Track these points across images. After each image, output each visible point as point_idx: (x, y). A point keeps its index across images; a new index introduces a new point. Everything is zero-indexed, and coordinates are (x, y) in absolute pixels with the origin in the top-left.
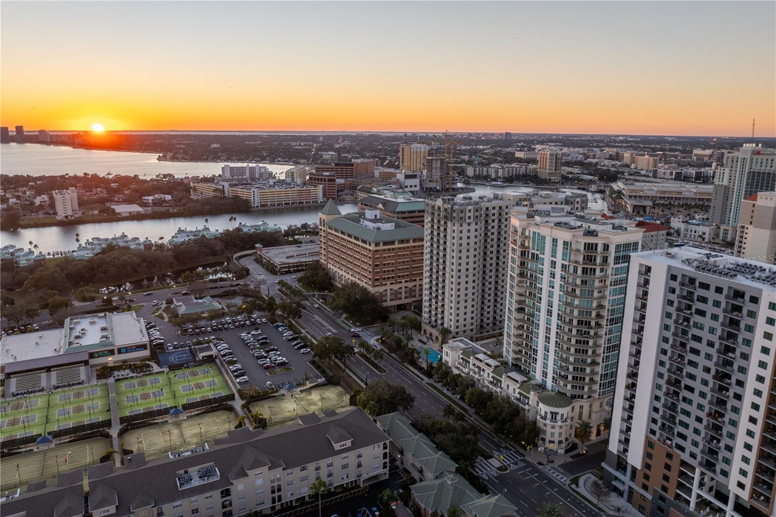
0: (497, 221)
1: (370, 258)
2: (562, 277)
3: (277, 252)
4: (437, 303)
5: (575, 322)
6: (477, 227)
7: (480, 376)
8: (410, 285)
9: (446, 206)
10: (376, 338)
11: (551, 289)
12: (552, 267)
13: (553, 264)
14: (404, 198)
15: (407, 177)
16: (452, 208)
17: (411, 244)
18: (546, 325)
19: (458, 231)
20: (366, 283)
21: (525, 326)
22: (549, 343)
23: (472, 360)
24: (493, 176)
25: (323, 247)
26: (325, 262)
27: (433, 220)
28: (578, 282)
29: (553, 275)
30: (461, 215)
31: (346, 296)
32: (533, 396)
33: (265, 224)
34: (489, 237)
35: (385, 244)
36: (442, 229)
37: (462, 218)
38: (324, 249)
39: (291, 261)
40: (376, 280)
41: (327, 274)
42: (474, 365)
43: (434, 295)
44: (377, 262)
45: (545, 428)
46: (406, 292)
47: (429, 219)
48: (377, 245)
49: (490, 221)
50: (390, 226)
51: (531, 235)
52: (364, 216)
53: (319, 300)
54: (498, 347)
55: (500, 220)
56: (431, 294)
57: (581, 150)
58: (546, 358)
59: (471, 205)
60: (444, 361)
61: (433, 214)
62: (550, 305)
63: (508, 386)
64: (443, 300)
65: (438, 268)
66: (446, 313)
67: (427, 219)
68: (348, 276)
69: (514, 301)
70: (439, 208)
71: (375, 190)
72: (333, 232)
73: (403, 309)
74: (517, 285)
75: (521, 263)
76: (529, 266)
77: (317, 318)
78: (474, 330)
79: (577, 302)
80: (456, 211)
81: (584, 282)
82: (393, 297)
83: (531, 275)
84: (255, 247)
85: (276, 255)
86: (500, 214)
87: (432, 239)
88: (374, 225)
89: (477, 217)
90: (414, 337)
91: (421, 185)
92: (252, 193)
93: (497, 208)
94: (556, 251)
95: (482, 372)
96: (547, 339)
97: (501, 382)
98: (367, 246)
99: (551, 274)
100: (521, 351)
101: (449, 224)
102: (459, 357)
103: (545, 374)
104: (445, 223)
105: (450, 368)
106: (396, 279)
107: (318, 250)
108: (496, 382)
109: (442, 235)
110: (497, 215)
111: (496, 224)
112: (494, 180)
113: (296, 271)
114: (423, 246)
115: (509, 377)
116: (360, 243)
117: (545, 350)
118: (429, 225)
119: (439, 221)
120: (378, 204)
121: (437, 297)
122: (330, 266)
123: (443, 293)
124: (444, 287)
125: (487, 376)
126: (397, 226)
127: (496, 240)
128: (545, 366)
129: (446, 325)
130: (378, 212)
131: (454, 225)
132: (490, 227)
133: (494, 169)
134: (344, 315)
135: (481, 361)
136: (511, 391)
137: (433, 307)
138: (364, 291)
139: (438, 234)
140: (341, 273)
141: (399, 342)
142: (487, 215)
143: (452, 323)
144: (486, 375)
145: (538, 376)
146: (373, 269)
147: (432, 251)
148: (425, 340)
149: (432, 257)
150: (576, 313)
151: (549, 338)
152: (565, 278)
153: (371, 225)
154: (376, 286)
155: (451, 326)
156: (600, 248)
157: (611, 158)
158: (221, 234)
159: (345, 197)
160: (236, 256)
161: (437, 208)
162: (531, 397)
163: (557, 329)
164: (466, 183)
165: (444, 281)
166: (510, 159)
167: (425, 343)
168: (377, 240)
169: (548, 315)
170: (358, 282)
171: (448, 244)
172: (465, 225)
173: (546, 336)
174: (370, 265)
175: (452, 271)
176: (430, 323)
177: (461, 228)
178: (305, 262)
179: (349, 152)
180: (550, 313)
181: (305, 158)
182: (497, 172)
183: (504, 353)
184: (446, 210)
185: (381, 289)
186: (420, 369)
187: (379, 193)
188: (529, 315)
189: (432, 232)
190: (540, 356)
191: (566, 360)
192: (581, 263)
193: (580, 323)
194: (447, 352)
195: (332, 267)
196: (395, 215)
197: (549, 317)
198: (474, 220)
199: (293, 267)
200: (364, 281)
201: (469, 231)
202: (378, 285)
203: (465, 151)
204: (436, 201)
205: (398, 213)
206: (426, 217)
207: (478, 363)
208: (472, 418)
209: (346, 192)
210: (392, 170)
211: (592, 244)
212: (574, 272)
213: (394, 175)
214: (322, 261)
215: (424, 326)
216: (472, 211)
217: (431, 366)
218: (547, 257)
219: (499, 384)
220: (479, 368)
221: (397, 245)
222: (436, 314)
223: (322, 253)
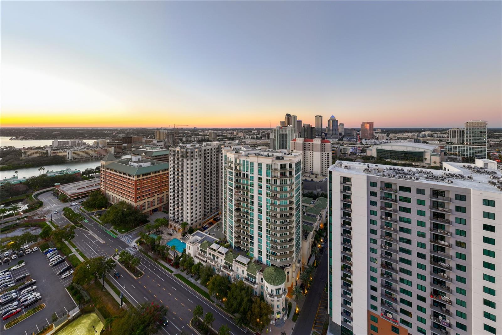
0: (210, 156)
1: (133, 185)
2: (267, 188)
3: (72, 187)
4: (178, 207)
5: (278, 216)
6: (201, 160)
7: (216, 262)
8: (160, 196)
9: (182, 150)
10: (136, 240)
11: (260, 196)
12: (259, 181)
13: (260, 179)
14: (156, 149)
15: (158, 142)
16: (186, 151)
17: (161, 173)
18: (258, 219)
19: (190, 164)
20: (131, 200)
21: (242, 220)
22: (261, 231)
23: (208, 251)
24: (193, 140)
25: (103, 180)
26: (104, 190)
27: (174, 159)
28: (278, 189)
29: (260, 187)
30: (192, 155)
31: (114, 213)
32: (259, 276)
33: (68, 169)
34: (207, 165)
35: (144, 175)
36: (180, 163)
37: (192, 156)
38: (104, 182)
39: (81, 191)
40: (138, 198)
41: (104, 197)
42: (210, 254)
43: (176, 203)
44: (138, 187)
45: (272, 303)
46: (158, 201)
47: (172, 158)
48: (139, 176)
49: (207, 157)
50: (148, 164)
51: (242, 162)
52: (132, 160)
53: (95, 216)
54: (219, 230)
55: (211, 156)
56: (174, 202)
57: (221, 132)
58: (260, 241)
59: (196, 149)
60: (187, 253)
61: (174, 155)
62: (260, 206)
63: (238, 268)
64: (182, 205)
65: (179, 186)
66: (184, 213)
67: (171, 158)
68: (118, 197)
69: (233, 205)
70: (178, 152)
71: (141, 147)
72: (110, 171)
73: (156, 211)
74: (235, 194)
75: (236, 180)
76: (242, 182)
77: (90, 232)
78: (201, 219)
79: (278, 202)
80: (189, 153)
81: (281, 190)
82: (150, 205)
83: (243, 187)
84: (54, 185)
85: (70, 189)
86: (211, 153)
87: (174, 169)
88: (137, 164)
89: (200, 155)
90: (164, 232)
91: (164, 145)
92: (68, 153)
93: (210, 150)
94: (261, 171)
95: (216, 259)
96: (260, 228)
97: (232, 266)
98: (132, 178)
99: (259, 186)
100: (240, 237)
101: (185, 160)
102: (198, 248)
103: (260, 252)
104: (182, 160)
105: (192, 258)
106: (151, 195)
107: (100, 182)
108: (228, 266)
109: (180, 167)
110: (210, 153)
111: (209, 158)
112: (194, 142)
113: (83, 197)
114: (168, 173)
115: (237, 261)
116: (127, 177)
117: (259, 236)
118: (172, 162)
119: (178, 159)
120: (142, 153)
121: (178, 204)
122: (107, 192)
123: (182, 201)
124: (182, 197)
125: (221, 261)
126: (152, 164)
127: (210, 166)
128: (260, 247)
129: (185, 221)
130: (140, 157)
131: (188, 161)
132: (207, 160)
133: (193, 138)
134: (113, 227)
135: (215, 250)
136: (240, 272)
137: (176, 210)
138: (130, 206)
139: (178, 167)
140: (114, 195)
141: (153, 241)
142: (205, 154)
143: (189, 219)
144: (219, 261)
145: (256, 255)
146: (136, 191)
147: (174, 177)
148: (171, 232)
149: (174, 180)
150: (278, 210)
151: (261, 228)
152: (269, 188)
153: (135, 165)
154: (138, 201)
155: (188, 220)
156: (288, 167)
157: (230, 133)
158: (27, 180)
159: (127, 151)
160: (34, 194)
161: (177, 152)
162: (257, 277)
163: (267, 221)
164: (183, 143)
165: (182, 194)
166: (198, 135)
167: (171, 235)
168: (138, 174)
169: (259, 212)
170: (125, 200)
171: (185, 171)
172: (194, 160)
173: (259, 227)
174: (133, 189)
175: (188, 187)
176: (174, 220)
177: (192, 162)
178: (92, 190)
179: (132, 134)
180: (260, 211)
181: (109, 137)
182: (194, 139)
183: (228, 239)
184: (182, 152)
185: (141, 203)
186: (169, 261)
187: (143, 148)
188: (244, 213)
189: (174, 166)
190: (256, 241)
191: (275, 242)
192: (279, 177)
193: (281, 216)
194: (189, 247)
195: (109, 192)
196: (152, 158)
197: (260, 214)
198: (199, 157)
199: (81, 195)
200: (130, 199)
201: (196, 163)
202: (139, 201)
203: (181, 133)
204: (176, 148)
205: (153, 157)
206: (170, 157)
207: (213, 252)
208: (214, 304)
209: (127, 149)
210: (151, 139)
211: (283, 164)
212: (275, 183)
213: (152, 141)
214: (102, 189)
215: (170, 223)
216: (198, 152)
217: (177, 258)
218: (256, 176)
219: (231, 268)
220: (214, 256)
221: (152, 175)
222: (178, 214)
223: (102, 185)
